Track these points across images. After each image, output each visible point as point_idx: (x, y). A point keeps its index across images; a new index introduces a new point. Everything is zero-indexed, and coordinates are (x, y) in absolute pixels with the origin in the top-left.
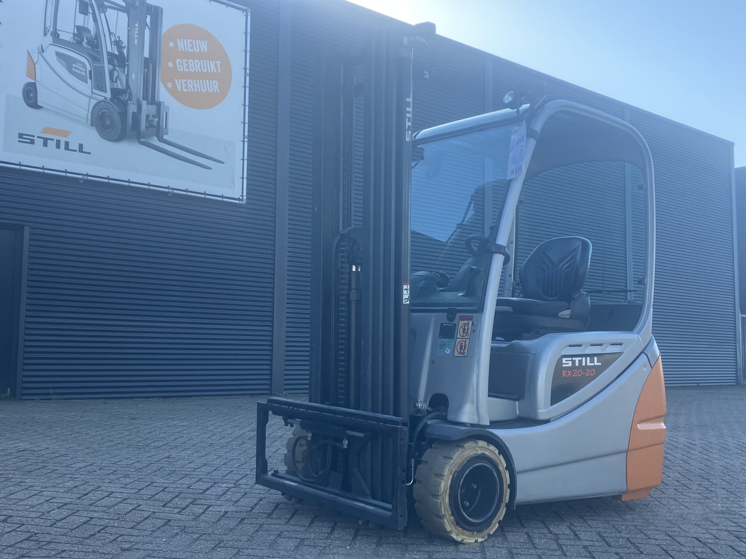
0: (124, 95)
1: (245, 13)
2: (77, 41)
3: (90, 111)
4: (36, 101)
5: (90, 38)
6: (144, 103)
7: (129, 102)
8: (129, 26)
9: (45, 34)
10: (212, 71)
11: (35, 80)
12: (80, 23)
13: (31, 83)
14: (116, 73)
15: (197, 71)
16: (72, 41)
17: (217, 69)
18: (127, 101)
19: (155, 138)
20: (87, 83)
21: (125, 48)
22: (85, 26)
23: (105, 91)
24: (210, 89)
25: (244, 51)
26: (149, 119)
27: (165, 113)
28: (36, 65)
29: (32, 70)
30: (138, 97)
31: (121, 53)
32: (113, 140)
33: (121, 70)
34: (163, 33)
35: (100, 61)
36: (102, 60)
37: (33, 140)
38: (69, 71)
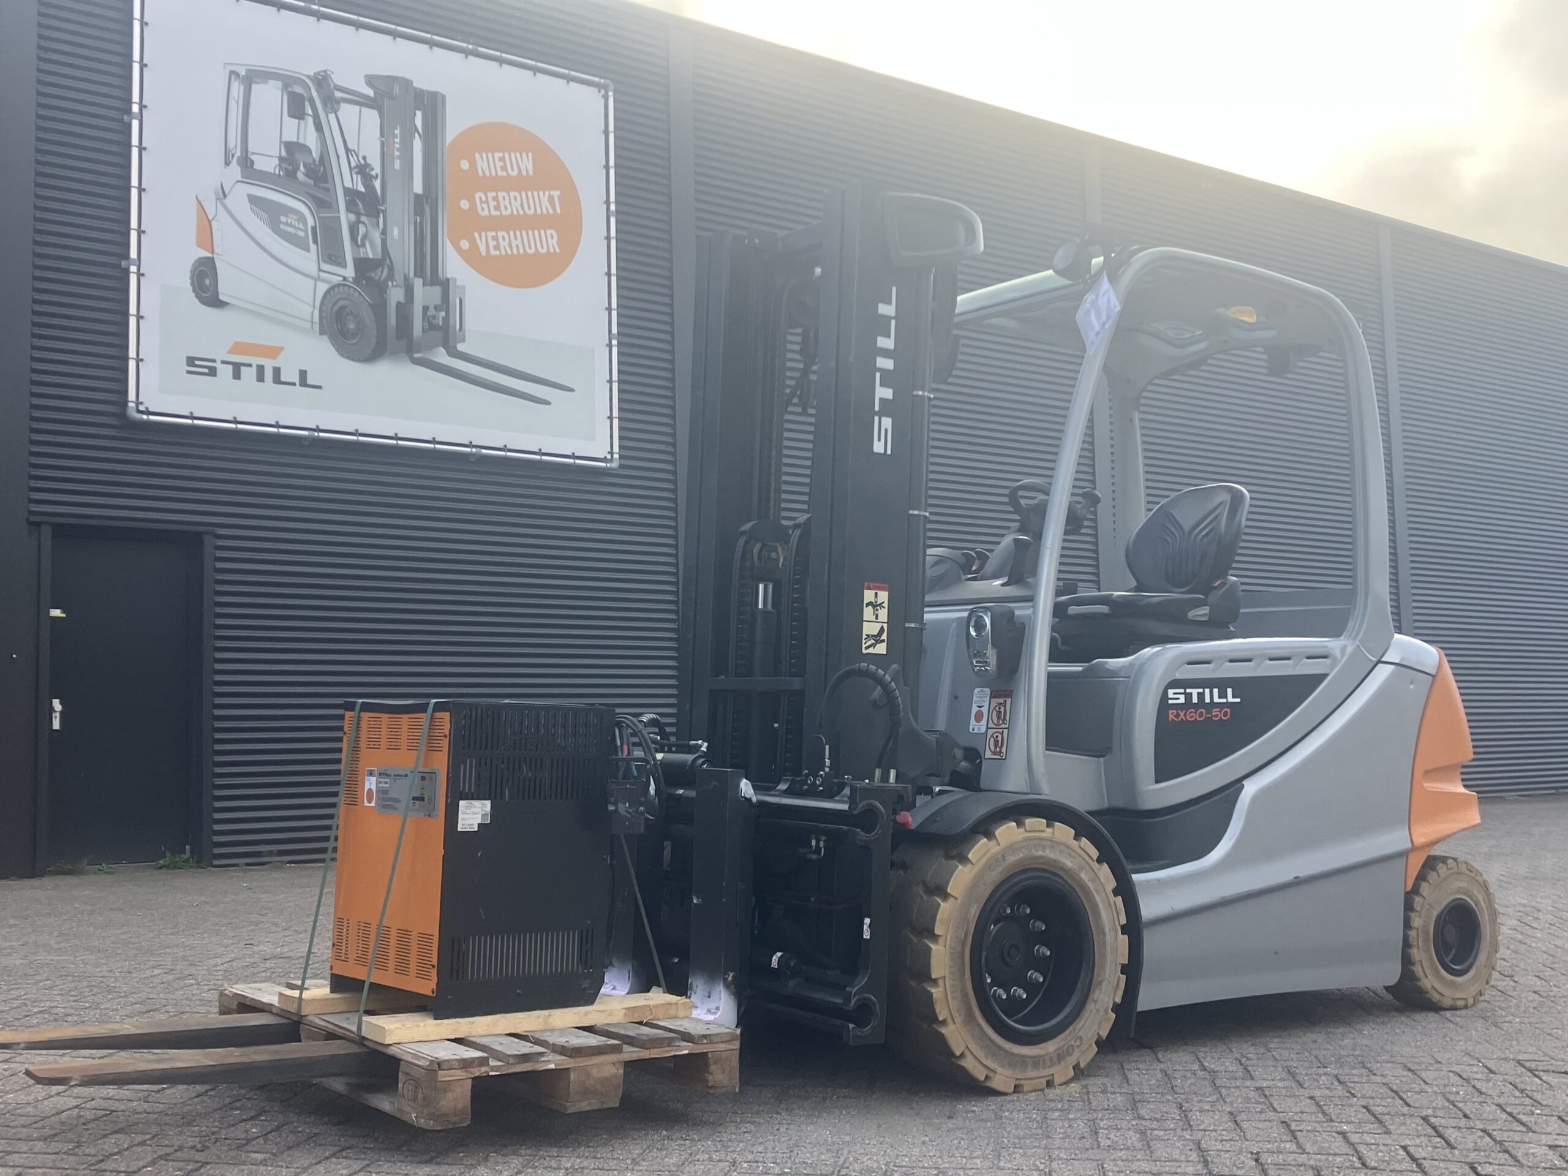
0: (380, 269)
1: (603, 92)
2: (287, 171)
3: (318, 305)
4: (218, 293)
5: (310, 164)
6: (418, 283)
7: (390, 284)
8: (382, 135)
9: (227, 163)
10: (545, 212)
11: (213, 252)
12: (290, 136)
13: (205, 258)
14: (362, 229)
15: (515, 212)
16: (277, 172)
17: (554, 208)
18: (386, 281)
19: (442, 350)
20: (308, 251)
21: (376, 177)
22: (301, 141)
23: (344, 266)
24: (542, 247)
25: (605, 167)
26: (429, 313)
27: (458, 301)
28: (213, 223)
29: (205, 233)
30: (406, 271)
31: (370, 189)
32: (362, 359)
33: (371, 223)
34: (448, 143)
35: (331, 207)
36: (334, 205)
37: (215, 368)
38: (274, 231)
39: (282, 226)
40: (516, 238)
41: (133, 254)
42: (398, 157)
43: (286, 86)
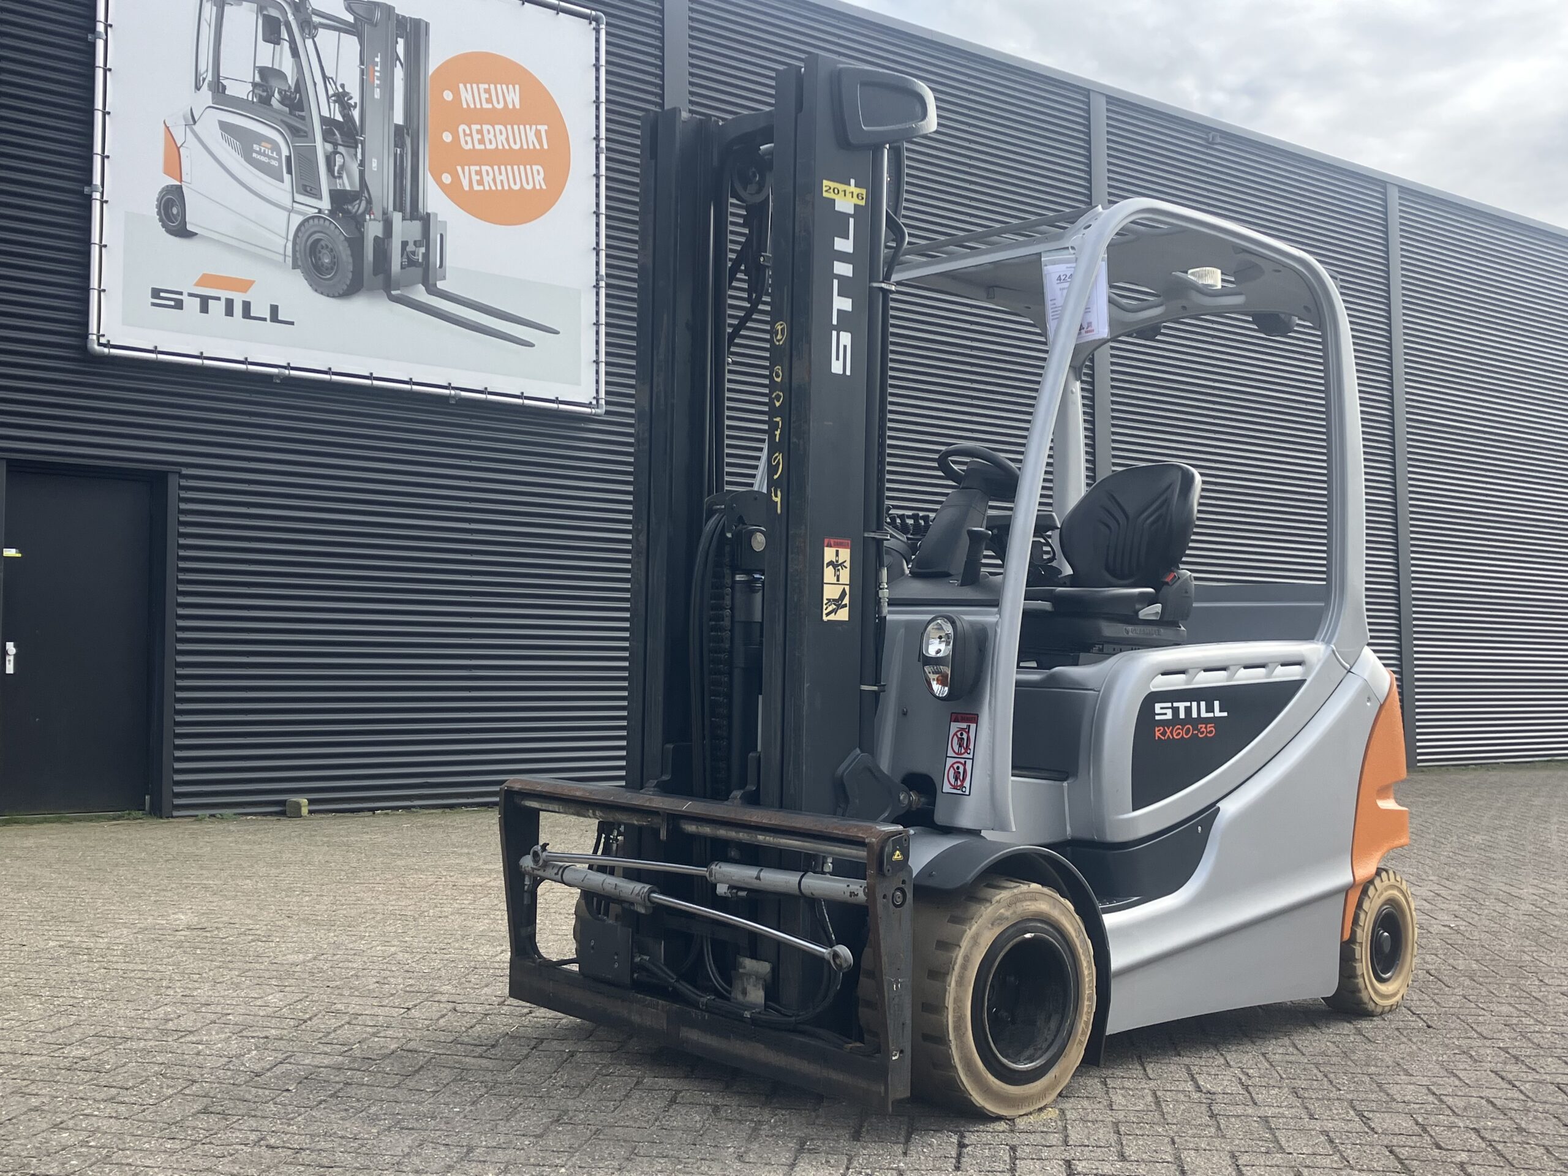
0: (357, 202)
1: (594, 23)
2: (260, 98)
3: (291, 237)
4: (184, 223)
5: (285, 91)
6: (397, 217)
7: (368, 217)
8: (362, 63)
9: (198, 88)
10: (531, 147)
11: (181, 181)
12: (265, 61)
13: (172, 186)
14: (339, 160)
15: (500, 147)
16: (250, 99)
17: (541, 144)
18: (363, 214)
19: (421, 288)
20: (283, 182)
21: (355, 107)
22: (276, 67)
23: (321, 198)
24: (528, 184)
25: (595, 102)
26: (408, 249)
27: (439, 237)
28: (181, 150)
29: (173, 161)
30: (385, 205)
31: (348, 118)
32: (337, 294)
33: (348, 152)
34: (430, 73)
35: (306, 136)
36: (310, 134)
37: (182, 301)
38: (246, 160)
39: (254, 155)
40: (500, 174)
41: (97, 180)
42: (378, 86)
43: (261, 9)
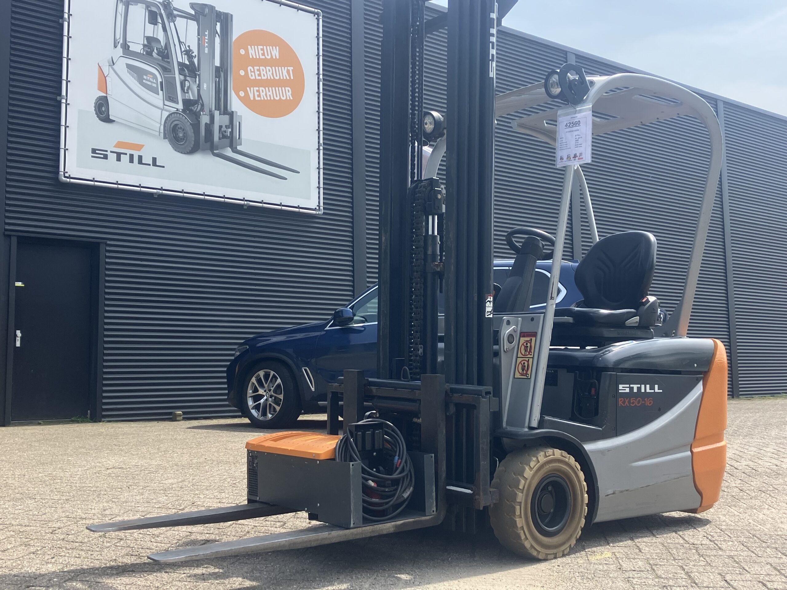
0: (196, 105)
1: (316, 16)
2: (147, 52)
3: (163, 123)
4: (108, 115)
5: (160, 49)
6: (217, 113)
7: (202, 113)
8: (199, 35)
9: (115, 47)
10: (285, 78)
11: (107, 94)
12: (149, 33)
13: (102, 96)
14: (187, 84)
15: (269, 78)
16: (142, 52)
17: (289, 75)
19: (229, 149)
20: (158, 94)
21: (195, 57)
22: (155, 36)
23: (178, 103)
24: (283, 97)
25: (318, 55)
26: (222, 129)
27: (238, 123)
28: (107, 78)
29: (103, 83)
30: (211, 107)
31: (192, 63)
32: (186, 152)
33: (192, 81)
34: (233, 40)
35: (170, 72)
36: (172, 70)
37: (107, 155)
38: (140, 84)
39: (144, 81)
40: (269, 91)
41: (64, 93)
42: (207, 47)
43: (147, 7)
